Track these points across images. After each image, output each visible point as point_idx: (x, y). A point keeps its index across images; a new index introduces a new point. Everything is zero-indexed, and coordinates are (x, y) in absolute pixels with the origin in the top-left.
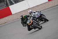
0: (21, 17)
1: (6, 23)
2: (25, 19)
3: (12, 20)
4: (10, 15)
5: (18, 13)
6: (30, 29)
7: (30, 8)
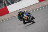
0: (18, 14)
1: (4, 20)
3: (9, 18)
6: (25, 23)
7: (24, 8)
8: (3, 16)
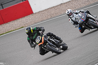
2: (34, 33)
4: (29, 14)
5: (44, 11)
8: (20, 20)
